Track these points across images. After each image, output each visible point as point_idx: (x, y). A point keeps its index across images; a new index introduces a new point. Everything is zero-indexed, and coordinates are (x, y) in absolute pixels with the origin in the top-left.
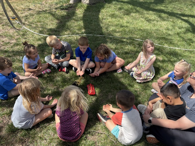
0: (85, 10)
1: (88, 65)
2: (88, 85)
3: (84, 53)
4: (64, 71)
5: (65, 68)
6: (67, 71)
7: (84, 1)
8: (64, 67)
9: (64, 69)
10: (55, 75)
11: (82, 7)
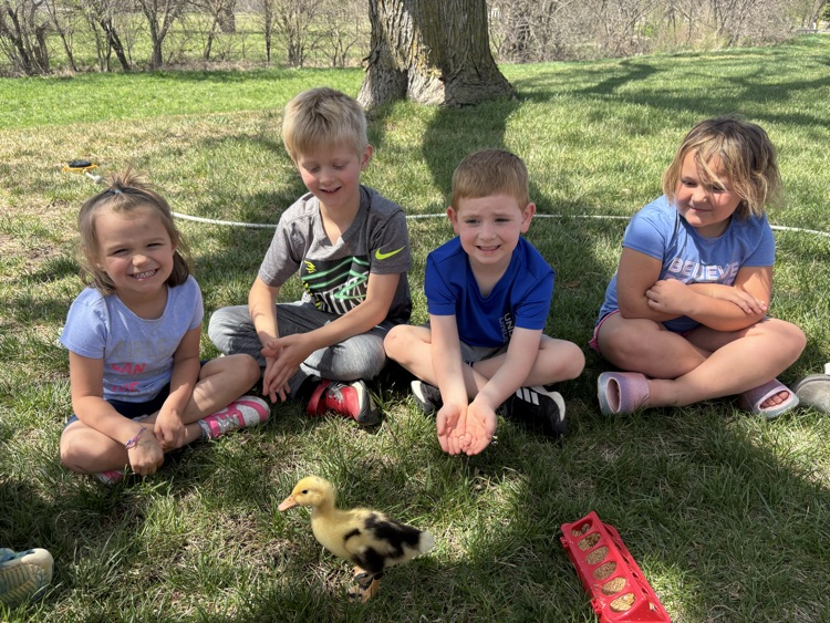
0: (432, 125)
1: (536, 359)
2: (565, 527)
3: (487, 282)
4: (346, 414)
5: (359, 387)
6: (373, 408)
7: (422, 97)
8: (347, 382)
9: (349, 395)
10: (279, 446)
11: (414, 114)
